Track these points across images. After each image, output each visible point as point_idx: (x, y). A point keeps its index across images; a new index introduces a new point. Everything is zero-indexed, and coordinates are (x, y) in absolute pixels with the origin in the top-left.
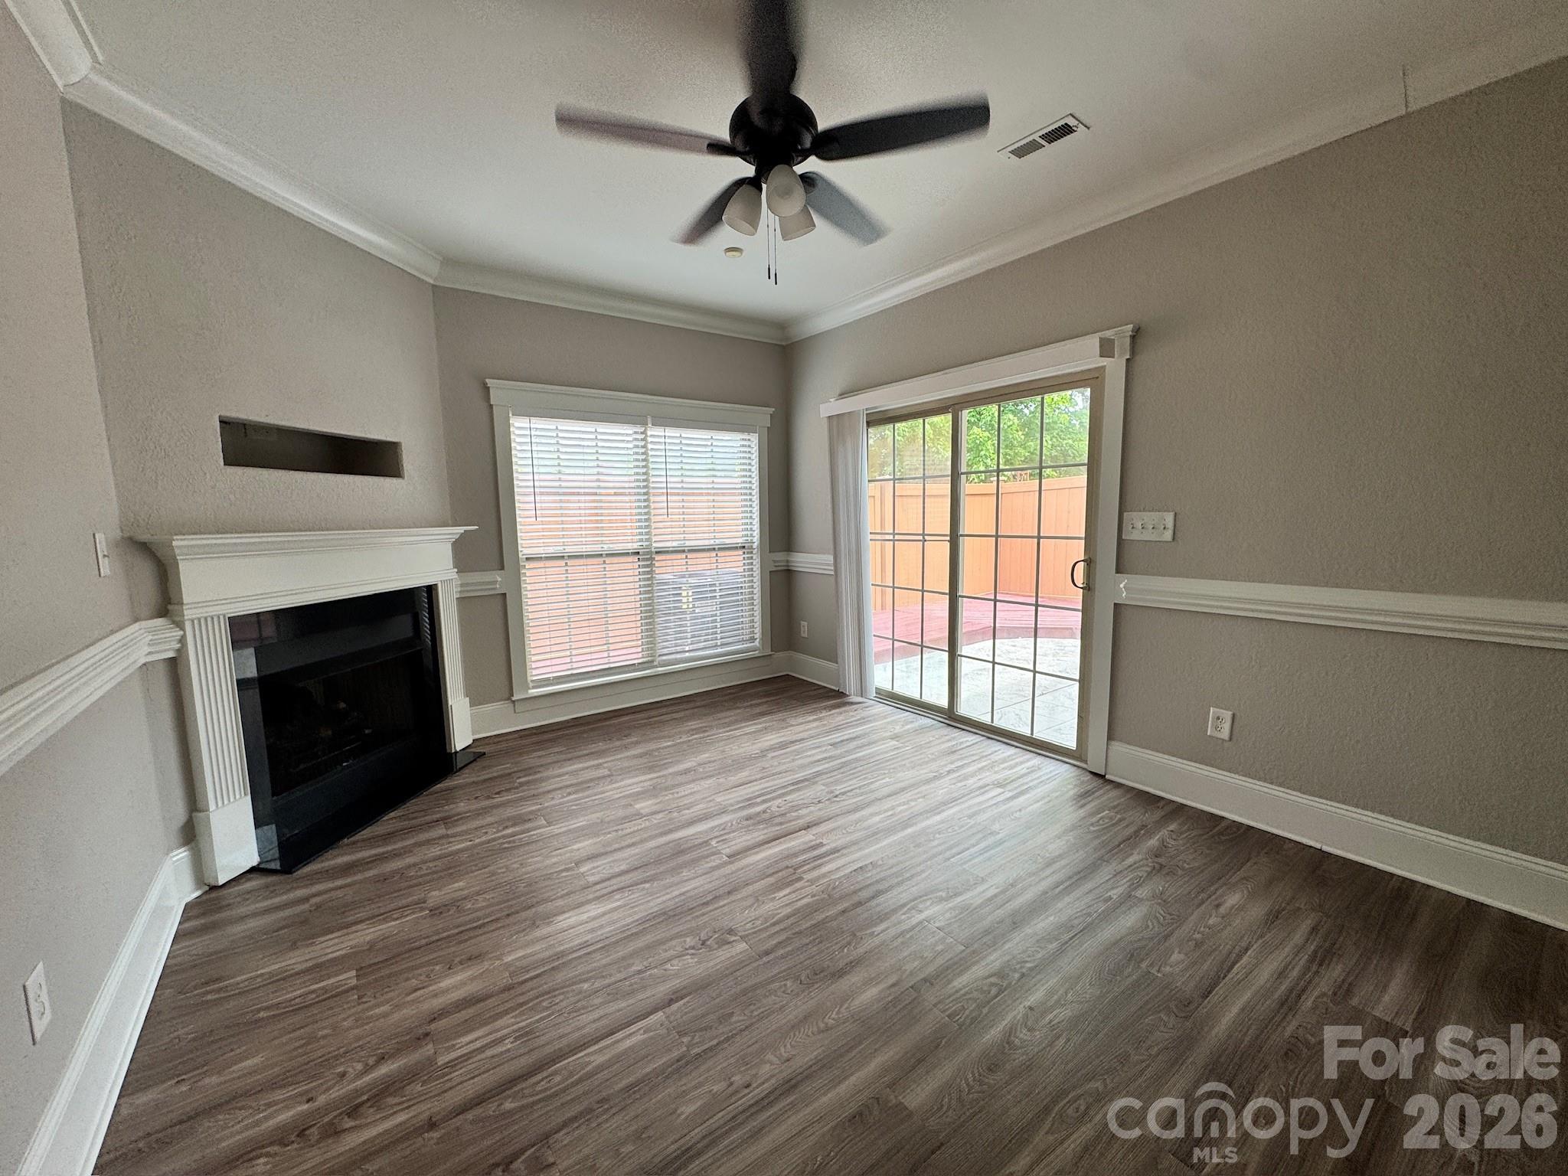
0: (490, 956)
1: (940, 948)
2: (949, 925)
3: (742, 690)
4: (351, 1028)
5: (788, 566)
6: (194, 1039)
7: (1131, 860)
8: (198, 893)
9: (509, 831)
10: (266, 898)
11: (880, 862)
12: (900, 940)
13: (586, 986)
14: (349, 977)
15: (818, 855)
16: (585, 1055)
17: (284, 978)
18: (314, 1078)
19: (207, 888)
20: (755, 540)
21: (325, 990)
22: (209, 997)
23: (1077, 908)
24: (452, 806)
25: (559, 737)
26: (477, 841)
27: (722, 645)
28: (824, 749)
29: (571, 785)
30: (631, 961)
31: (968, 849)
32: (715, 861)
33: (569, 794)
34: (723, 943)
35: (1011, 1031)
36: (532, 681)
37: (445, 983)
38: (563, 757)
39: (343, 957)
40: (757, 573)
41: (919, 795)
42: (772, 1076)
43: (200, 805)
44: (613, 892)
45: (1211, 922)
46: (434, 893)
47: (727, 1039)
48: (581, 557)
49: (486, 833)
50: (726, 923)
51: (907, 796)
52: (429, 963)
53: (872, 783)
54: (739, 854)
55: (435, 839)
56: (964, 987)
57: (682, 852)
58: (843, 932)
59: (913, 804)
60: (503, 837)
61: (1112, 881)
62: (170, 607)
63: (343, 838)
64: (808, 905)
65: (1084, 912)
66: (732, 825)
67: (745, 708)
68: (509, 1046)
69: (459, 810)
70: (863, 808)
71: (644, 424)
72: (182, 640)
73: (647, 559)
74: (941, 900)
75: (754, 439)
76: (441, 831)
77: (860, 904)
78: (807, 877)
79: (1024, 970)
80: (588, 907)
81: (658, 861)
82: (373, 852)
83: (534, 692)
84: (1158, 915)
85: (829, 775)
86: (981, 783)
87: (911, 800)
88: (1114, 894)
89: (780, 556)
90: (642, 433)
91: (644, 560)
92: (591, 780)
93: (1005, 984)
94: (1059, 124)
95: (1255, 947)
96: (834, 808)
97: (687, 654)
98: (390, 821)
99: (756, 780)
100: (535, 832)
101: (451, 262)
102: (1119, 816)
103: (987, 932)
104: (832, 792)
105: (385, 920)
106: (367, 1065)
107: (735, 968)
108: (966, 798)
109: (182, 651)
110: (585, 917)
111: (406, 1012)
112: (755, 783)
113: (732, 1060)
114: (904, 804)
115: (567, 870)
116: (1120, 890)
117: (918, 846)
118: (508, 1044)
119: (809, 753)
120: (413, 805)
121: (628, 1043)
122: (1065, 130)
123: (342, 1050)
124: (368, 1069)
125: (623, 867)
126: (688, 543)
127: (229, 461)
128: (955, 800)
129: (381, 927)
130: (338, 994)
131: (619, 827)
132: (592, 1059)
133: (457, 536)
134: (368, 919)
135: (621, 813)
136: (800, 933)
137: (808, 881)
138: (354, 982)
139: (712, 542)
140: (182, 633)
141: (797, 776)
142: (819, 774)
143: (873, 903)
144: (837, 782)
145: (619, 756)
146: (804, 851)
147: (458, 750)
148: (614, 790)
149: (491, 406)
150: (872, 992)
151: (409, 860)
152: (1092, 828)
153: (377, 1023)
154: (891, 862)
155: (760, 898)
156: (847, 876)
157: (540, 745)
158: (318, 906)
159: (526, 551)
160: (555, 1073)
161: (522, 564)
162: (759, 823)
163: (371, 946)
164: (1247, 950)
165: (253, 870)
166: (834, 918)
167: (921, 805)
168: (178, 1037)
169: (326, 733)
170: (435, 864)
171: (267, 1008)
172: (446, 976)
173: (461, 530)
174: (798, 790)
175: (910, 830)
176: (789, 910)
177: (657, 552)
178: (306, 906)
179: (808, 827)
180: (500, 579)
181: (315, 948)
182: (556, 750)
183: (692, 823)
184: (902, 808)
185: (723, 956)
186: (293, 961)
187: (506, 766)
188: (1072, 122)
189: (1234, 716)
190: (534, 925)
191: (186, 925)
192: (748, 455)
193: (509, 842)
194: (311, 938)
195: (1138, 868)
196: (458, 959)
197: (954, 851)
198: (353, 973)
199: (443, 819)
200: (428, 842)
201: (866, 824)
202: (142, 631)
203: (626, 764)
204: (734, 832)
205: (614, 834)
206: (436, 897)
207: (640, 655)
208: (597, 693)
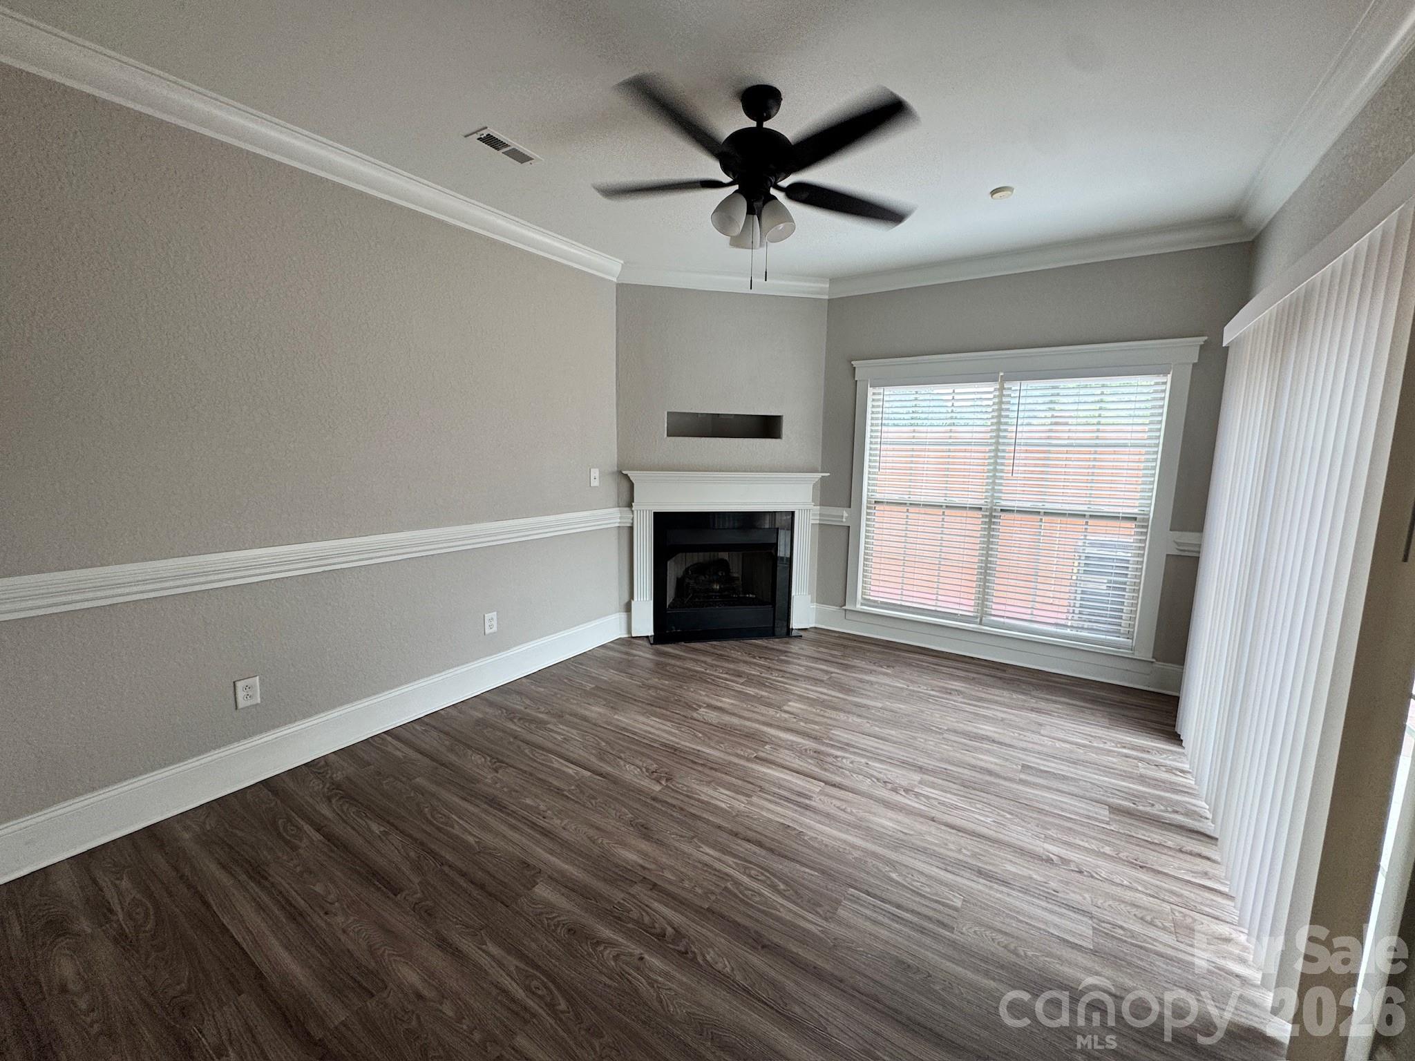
19: (628, 636)
20: (1149, 511)
48: (922, 506)
71: (998, 380)
73: (989, 516)
75: (1166, 383)
83: (861, 608)
89: (1183, 537)
91: (985, 516)
109: (632, 524)
127: (669, 434)
133: (817, 480)
140: (633, 515)
147: (794, 628)
149: (856, 381)
159: (869, 495)
161: (868, 505)
165: (646, 637)
173: (822, 475)
177: (1004, 511)
180: (847, 515)
202: (617, 511)
207: (969, 608)
208: (947, 633)
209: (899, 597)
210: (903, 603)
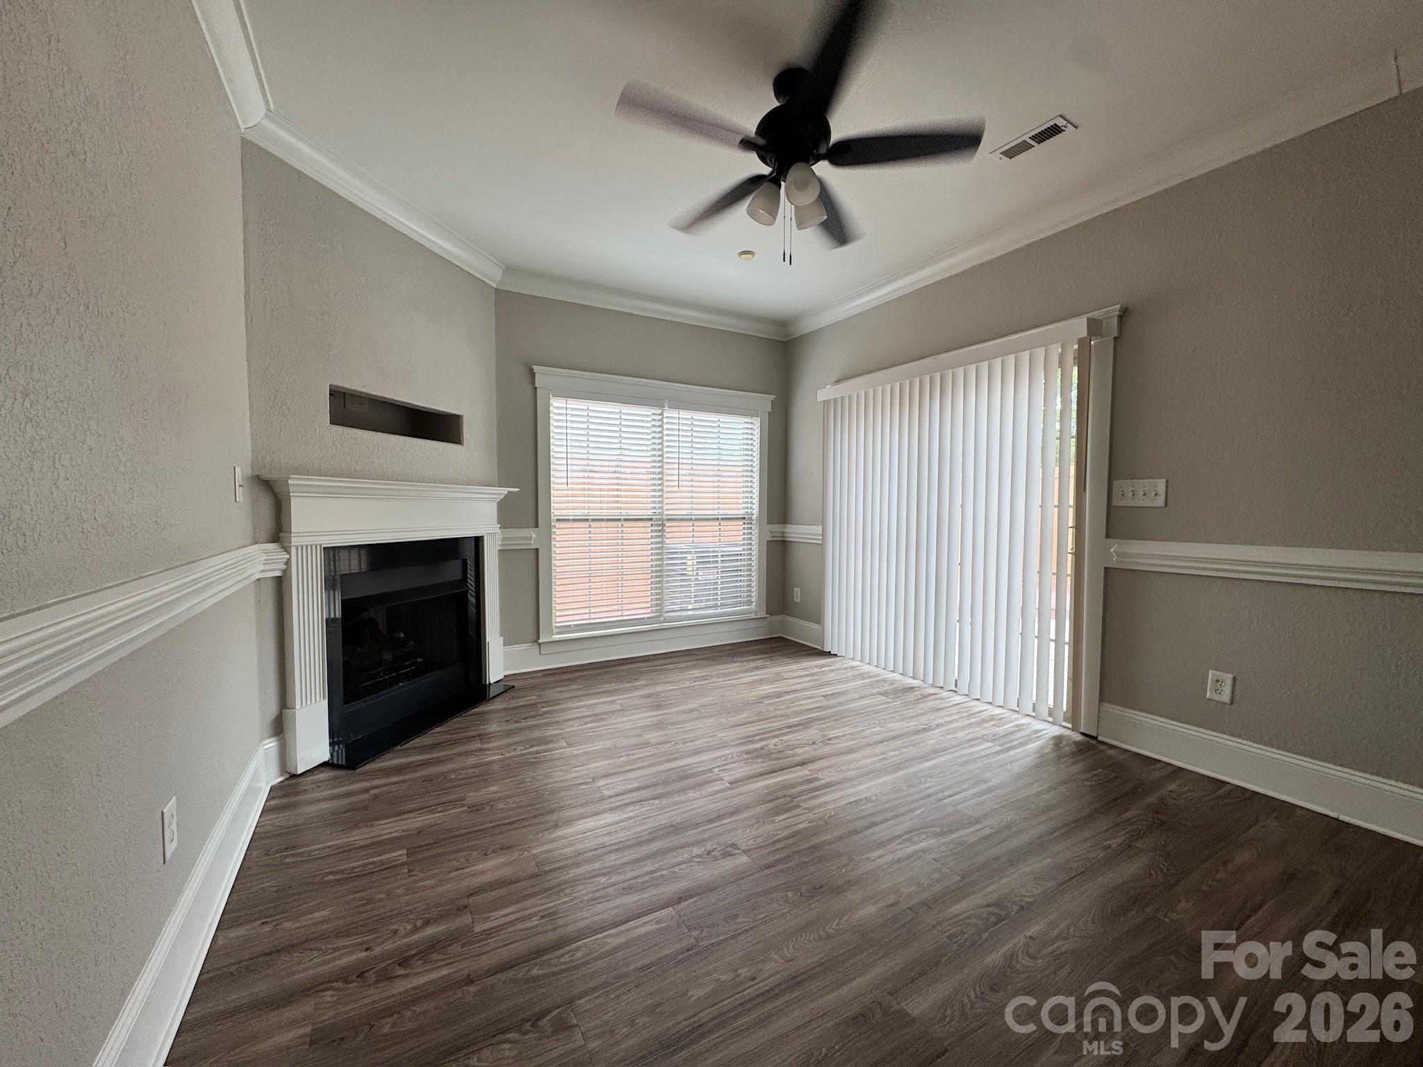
0: (520, 848)
1: (936, 876)
2: (945, 857)
3: (739, 648)
4: (403, 895)
5: (784, 537)
6: (276, 892)
7: (1128, 815)
8: (281, 779)
9: (535, 749)
10: (336, 787)
11: (874, 798)
12: (896, 867)
13: (603, 880)
14: (400, 854)
15: (813, 787)
16: (604, 937)
17: (347, 851)
18: (372, 931)
19: (288, 776)
20: (754, 512)
21: (382, 863)
22: (288, 860)
23: (1075, 852)
24: (485, 727)
25: (576, 678)
26: (508, 755)
27: (722, 605)
28: (817, 699)
29: (588, 716)
30: (645, 863)
31: (960, 793)
32: (717, 787)
33: (587, 723)
34: (726, 855)
35: (1012, 957)
36: (556, 627)
37: (480, 867)
38: (583, 693)
39: (398, 838)
40: (755, 542)
41: (909, 744)
42: (777, 972)
43: (289, 703)
44: (627, 804)
45: (1218, 876)
46: (470, 794)
47: (733, 937)
48: (603, 520)
49: (515, 749)
50: (729, 838)
51: (898, 743)
52: (467, 849)
53: (864, 730)
54: (739, 781)
55: (472, 751)
56: (964, 913)
57: (687, 777)
58: (840, 855)
59: (905, 750)
60: (529, 753)
61: (1111, 831)
62: (281, 534)
63: (396, 745)
64: (806, 829)
65: (1083, 856)
66: (732, 757)
67: (742, 662)
68: (537, 923)
69: (491, 730)
70: (855, 752)
71: (662, 407)
72: (288, 563)
73: (659, 525)
74: (936, 835)
75: (757, 422)
76: (477, 745)
77: (856, 832)
78: (804, 805)
79: (1023, 904)
80: (605, 815)
81: (666, 782)
82: (420, 757)
83: (556, 637)
84: (1161, 865)
85: (822, 722)
86: (970, 737)
87: (902, 747)
88: (1114, 842)
89: (777, 528)
90: (659, 415)
91: (657, 525)
92: (606, 713)
93: (1003, 914)
94: (1049, 125)
95: (1269, 904)
96: (827, 750)
97: (690, 613)
98: (435, 734)
99: (754, 722)
100: (557, 751)
101: (510, 270)
102: (1113, 775)
103: (983, 866)
104: (825, 736)
105: (432, 812)
106: (416, 926)
107: (740, 876)
108: (955, 749)
109: (286, 572)
110: (601, 823)
111: (449, 886)
112: (753, 724)
113: (740, 955)
114: (895, 750)
115: (585, 784)
116: (1119, 841)
117: (910, 786)
118: (535, 922)
119: (802, 703)
120: (455, 723)
121: (643, 930)
122: (1055, 130)
123: (395, 912)
124: (416, 930)
125: (635, 785)
126: (695, 512)
127: (334, 421)
128: (945, 749)
129: (428, 817)
130: (392, 867)
131: (630, 752)
132: (609, 940)
133: (502, 497)
134: (417, 810)
135: (632, 741)
136: (799, 852)
137: (805, 809)
138: (405, 859)
139: (716, 512)
140: (288, 556)
141: (791, 721)
142: (815, 720)
143: (868, 832)
144: (832, 728)
145: (630, 695)
146: (802, 783)
147: (492, 682)
148: (626, 722)
149: (536, 388)
150: (870, 909)
151: (450, 766)
152: (1086, 783)
153: (424, 893)
154: (885, 798)
155: (760, 820)
156: (843, 808)
157: (561, 683)
158: (376, 797)
159: (556, 513)
160: (577, 949)
161: (553, 524)
162: (757, 757)
163: (420, 831)
164: (1260, 906)
165: (324, 765)
166: (831, 842)
167: (912, 752)
168: (263, 888)
169: (388, 656)
170: (473, 770)
171: (333, 873)
172: (484, 860)
173: (505, 491)
174: (793, 732)
175: (901, 773)
176: (787, 832)
177: (667, 520)
178: (366, 796)
179: (804, 763)
180: (534, 536)
181: (375, 829)
182: (574, 687)
183: (697, 752)
184: (893, 753)
185: (727, 865)
186: (357, 838)
187: (532, 698)
188: (1061, 122)
189: (1234, 679)
190: (557, 826)
191: (272, 803)
192: (750, 437)
193: (535, 758)
194: (370, 821)
195: (1136, 821)
196: (492, 848)
197: (947, 793)
198: (405, 851)
199: (479, 736)
200: (468, 753)
201: (858, 765)
202: (260, 551)
203: (635, 702)
204: (734, 763)
205: (626, 757)
206: (473, 797)
207: (649, 610)
208: (611, 642)
209: (587, 616)
210: (592, 621)
